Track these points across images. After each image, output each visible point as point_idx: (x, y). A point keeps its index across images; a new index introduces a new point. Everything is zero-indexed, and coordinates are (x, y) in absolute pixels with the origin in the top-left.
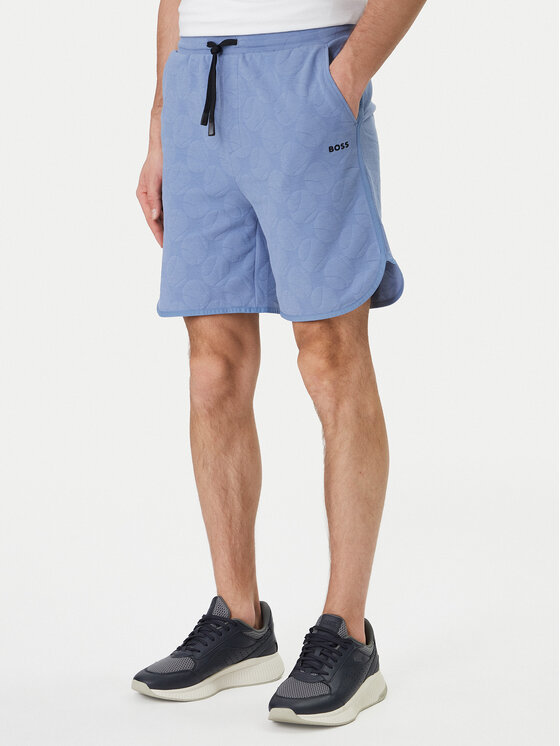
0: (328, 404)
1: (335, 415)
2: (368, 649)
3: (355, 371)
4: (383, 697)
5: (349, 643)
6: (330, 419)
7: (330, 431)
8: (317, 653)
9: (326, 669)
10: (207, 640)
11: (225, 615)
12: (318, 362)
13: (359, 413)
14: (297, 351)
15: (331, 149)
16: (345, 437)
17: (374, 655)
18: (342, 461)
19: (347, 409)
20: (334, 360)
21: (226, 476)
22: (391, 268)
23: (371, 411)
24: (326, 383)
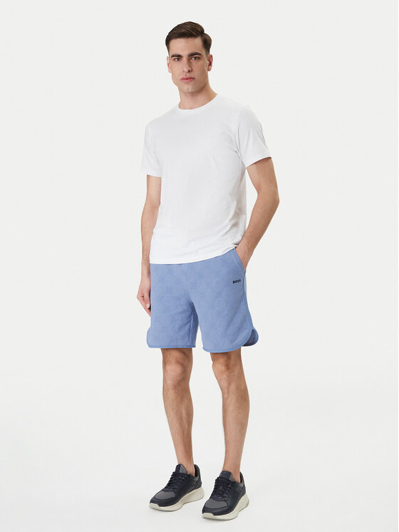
0: (225, 384)
1: (228, 389)
2: (242, 485)
3: (236, 370)
4: (247, 505)
5: (234, 483)
6: (226, 391)
7: (226, 396)
8: (221, 488)
9: (225, 495)
10: (179, 484)
11: (185, 472)
12: (221, 367)
13: (238, 388)
14: (212, 362)
15: (234, 282)
16: (232, 399)
17: (244, 487)
18: (231, 408)
19: (233, 386)
20: (228, 367)
21: (181, 413)
22: (254, 332)
23: (243, 387)
24: (224, 376)
